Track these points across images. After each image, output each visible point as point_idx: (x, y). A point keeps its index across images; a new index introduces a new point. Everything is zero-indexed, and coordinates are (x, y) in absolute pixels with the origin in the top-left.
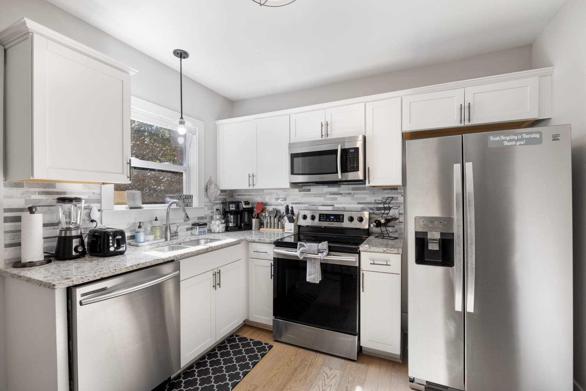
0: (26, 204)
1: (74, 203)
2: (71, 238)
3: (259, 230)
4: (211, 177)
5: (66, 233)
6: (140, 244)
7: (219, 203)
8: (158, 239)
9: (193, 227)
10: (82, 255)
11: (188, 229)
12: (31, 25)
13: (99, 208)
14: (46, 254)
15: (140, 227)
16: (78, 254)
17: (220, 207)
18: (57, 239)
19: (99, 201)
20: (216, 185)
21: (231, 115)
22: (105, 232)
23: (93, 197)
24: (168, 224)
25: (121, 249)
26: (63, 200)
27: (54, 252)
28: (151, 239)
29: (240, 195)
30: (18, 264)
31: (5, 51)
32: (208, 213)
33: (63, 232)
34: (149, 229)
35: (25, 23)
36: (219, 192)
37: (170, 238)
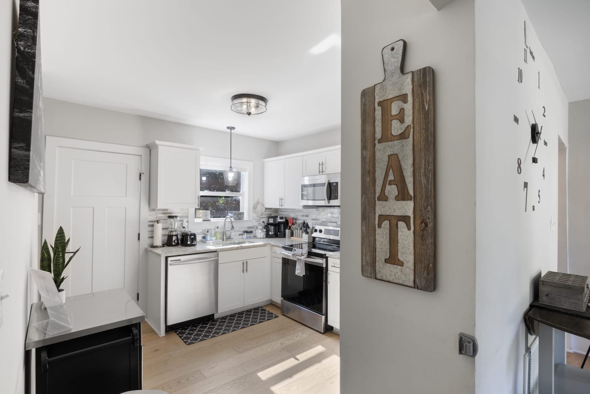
0: (156, 219)
1: (175, 218)
2: (173, 236)
3: (290, 238)
4: (258, 199)
5: (171, 233)
6: (207, 242)
7: (266, 217)
8: (218, 239)
9: (243, 233)
10: (177, 244)
11: (240, 235)
12: (157, 142)
13: (187, 221)
14: (163, 243)
15: (208, 232)
16: (175, 244)
17: (265, 220)
18: (167, 236)
19: (187, 217)
20: (263, 205)
21: (277, 154)
22: (186, 234)
23: (185, 215)
24: (225, 231)
25: (194, 243)
26: (170, 217)
27: (166, 242)
28: (214, 239)
29: (282, 211)
30: (153, 246)
31: (150, 150)
32: (255, 224)
33: (170, 233)
34: (213, 233)
35: (155, 142)
36: (264, 209)
37: (226, 239)
